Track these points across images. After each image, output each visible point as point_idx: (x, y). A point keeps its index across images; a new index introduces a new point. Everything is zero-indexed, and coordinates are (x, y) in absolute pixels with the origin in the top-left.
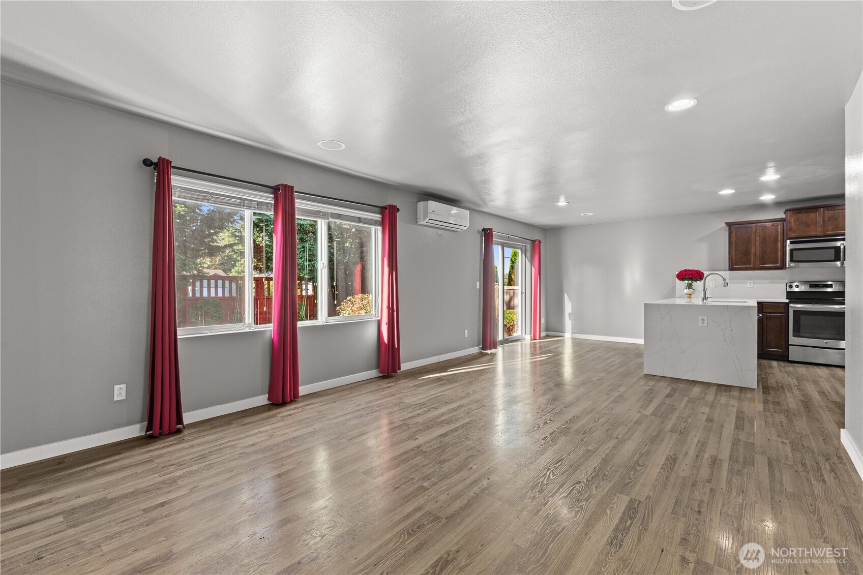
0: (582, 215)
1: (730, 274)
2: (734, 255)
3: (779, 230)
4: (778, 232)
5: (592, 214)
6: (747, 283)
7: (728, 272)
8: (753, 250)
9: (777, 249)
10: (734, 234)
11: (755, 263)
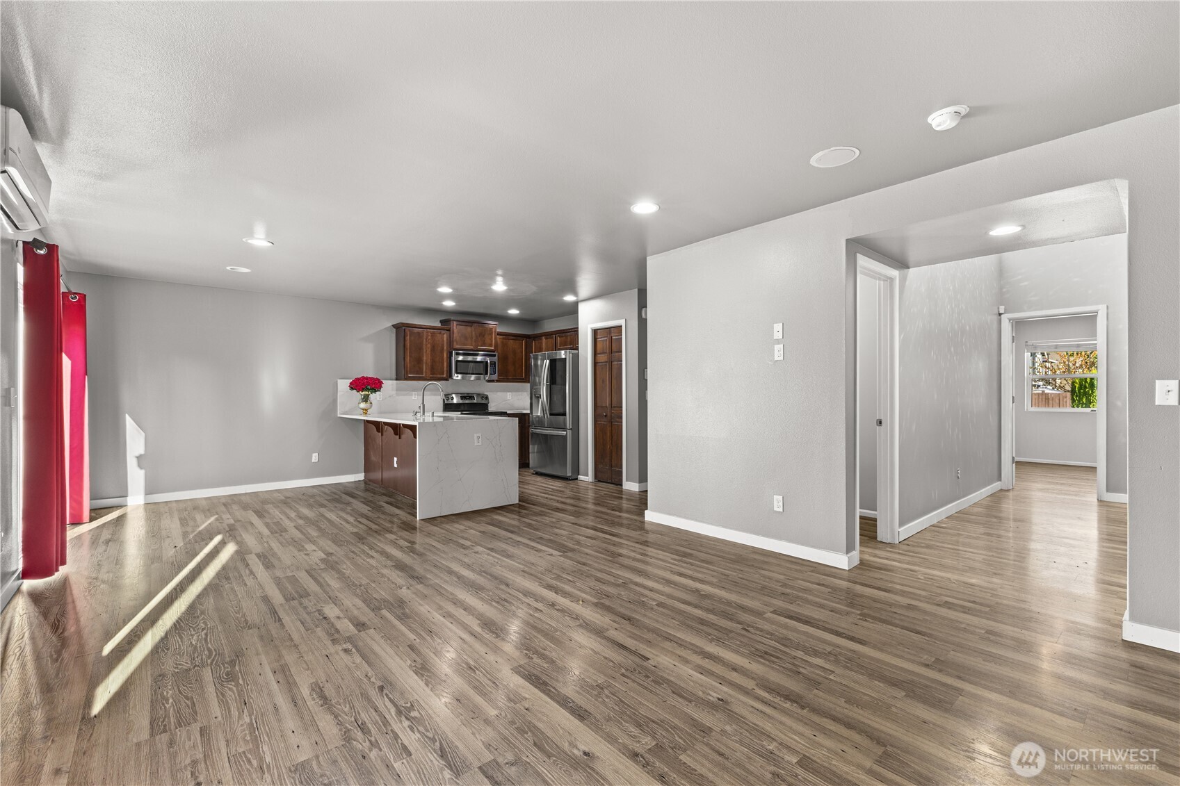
0: (228, 268)
1: (397, 384)
2: (408, 361)
3: (445, 339)
4: (444, 341)
5: (249, 271)
6: (412, 395)
7: (395, 381)
8: (425, 358)
9: (443, 360)
10: (408, 337)
11: (426, 372)
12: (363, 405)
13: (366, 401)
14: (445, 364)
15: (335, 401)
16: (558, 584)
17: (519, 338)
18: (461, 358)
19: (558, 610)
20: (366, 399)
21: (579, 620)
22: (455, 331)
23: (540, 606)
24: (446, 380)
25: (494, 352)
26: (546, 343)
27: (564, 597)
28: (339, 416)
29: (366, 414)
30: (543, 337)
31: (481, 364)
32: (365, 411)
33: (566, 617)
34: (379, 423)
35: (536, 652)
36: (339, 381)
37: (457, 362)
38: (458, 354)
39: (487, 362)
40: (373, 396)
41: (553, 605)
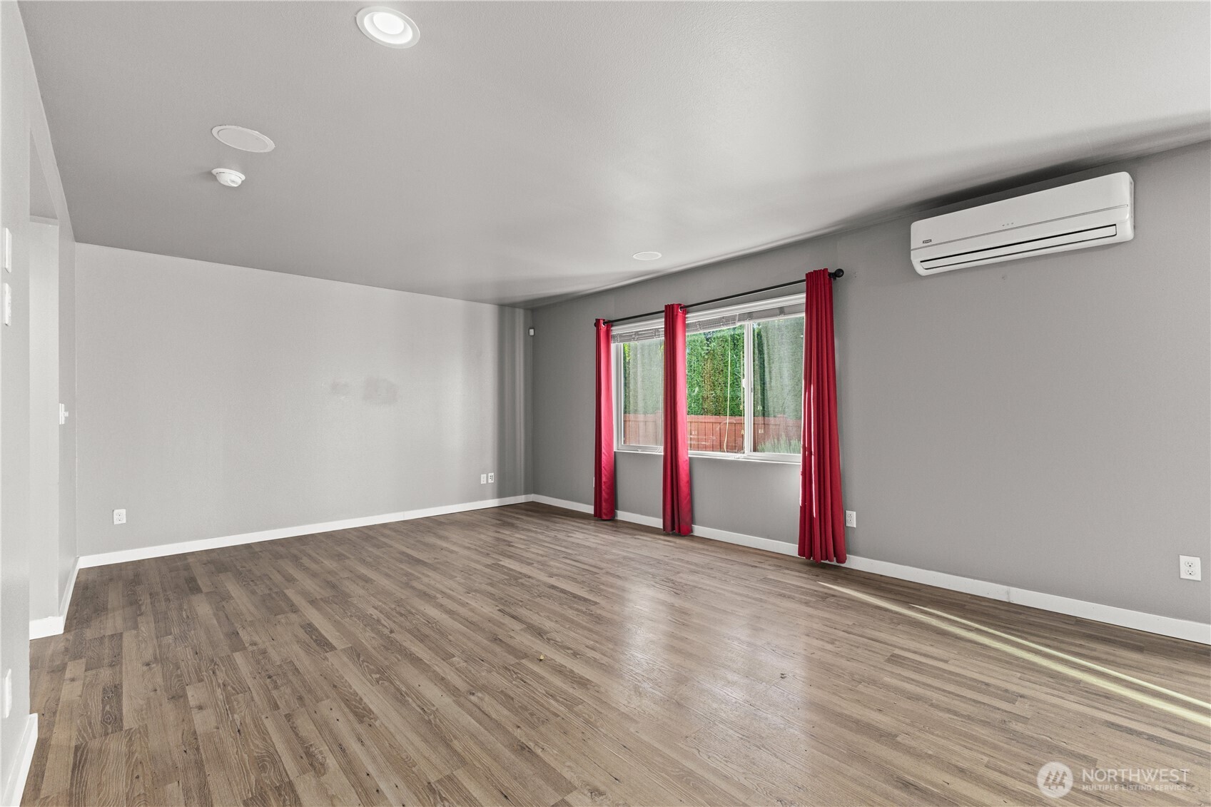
16: (571, 690)
19: (569, 648)
21: (548, 639)
23: (591, 654)
27: (562, 666)
33: (560, 640)
35: (584, 613)
41: (575, 654)
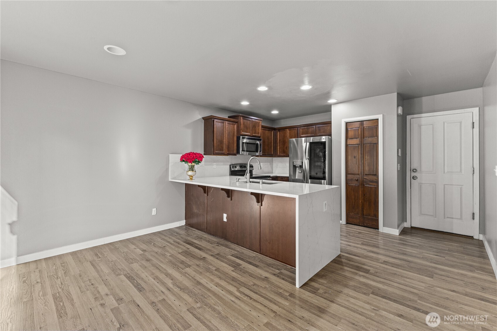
12: (190, 173)
13: (193, 170)
14: (235, 144)
15: (167, 170)
17: (271, 130)
18: (245, 141)
20: (192, 169)
22: (242, 123)
24: (235, 155)
25: (260, 137)
26: (290, 133)
28: (170, 180)
29: (192, 179)
30: (288, 129)
31: (254, 145)
32: (191, 177)
34: (205, 187)
36: (170, 155)
37: (243, 143)
38: (243, 138)
39: (258, 144)
40: (196, 167)
